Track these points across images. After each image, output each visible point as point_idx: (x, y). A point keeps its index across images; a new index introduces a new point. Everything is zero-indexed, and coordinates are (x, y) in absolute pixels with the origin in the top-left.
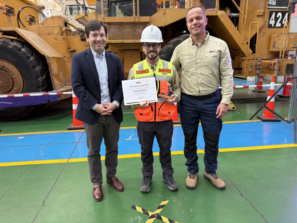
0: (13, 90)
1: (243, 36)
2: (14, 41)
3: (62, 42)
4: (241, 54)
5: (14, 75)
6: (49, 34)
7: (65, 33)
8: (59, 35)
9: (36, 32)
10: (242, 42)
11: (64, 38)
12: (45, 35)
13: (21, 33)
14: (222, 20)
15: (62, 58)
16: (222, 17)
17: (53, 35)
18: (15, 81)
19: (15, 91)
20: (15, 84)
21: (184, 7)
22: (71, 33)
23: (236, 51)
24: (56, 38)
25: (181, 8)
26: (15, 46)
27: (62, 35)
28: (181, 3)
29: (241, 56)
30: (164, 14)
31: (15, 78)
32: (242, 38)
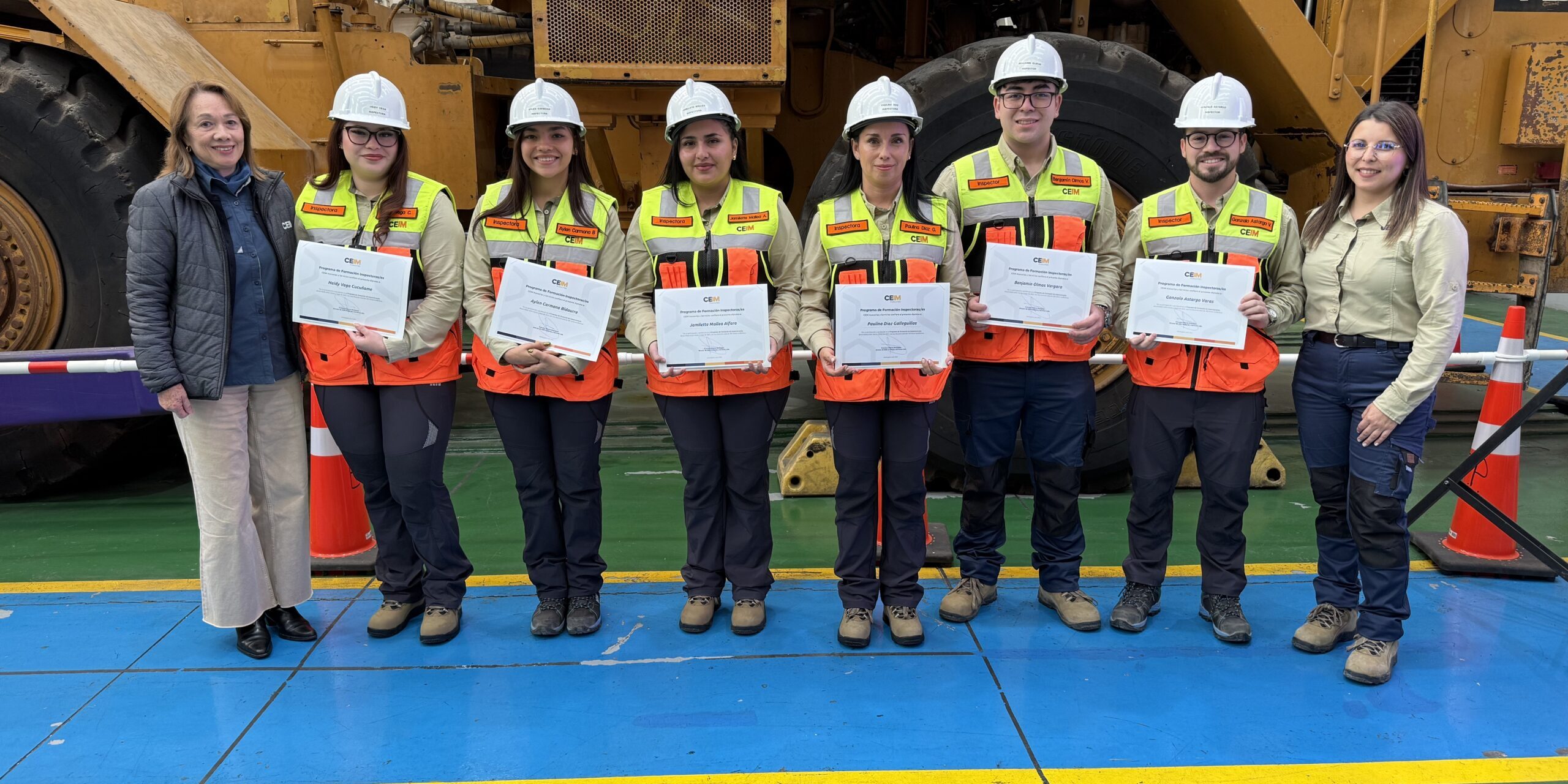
0: (10, 328)
1: (1340, 56)
3: (309, 66)
5: (14, 247)
6: (239, 21)
8: (295, 25)
9: (167, 11)
10: (1333, 88)
11: (317, 45)
12: (218, 27)
17: (262, 27)
18: (20, 281)
20: (21, 294)
22: (363, 19)
23: (1299, 138)
27: (314, 29)
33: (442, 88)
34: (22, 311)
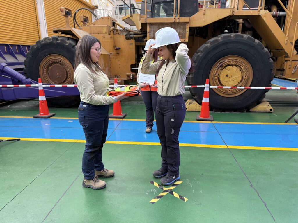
0: (67, 81)
1: (287, 36)
2: (69, 39)
3: (109, 40)
4: (284, 55)
5: (68, 69)
6: (99, 33)
7: (112, 33)
8: (107, 34)
9: (88, 32)
10: (286, 42)
11: (111, 37)
12: (95, 34)
13: (75, 33)
14: (265, 19)
15: (108, 55)
16: (264, 17)
17: (102, 34)
18: (68, 74)
19: (68, 82)
20: (68, 76)
21: (225, 7)
22: (117, 33)
23: (279, 51)
24: (104, 37)
25: (221, 8)
26: (70, 44)
27: (110, 34)
28: (222, 3)
29: (284, 57)
30: (204, 14)
31: (69, 71)
32: (287, 38)
33: (130, 44)
34: (69, 79)
